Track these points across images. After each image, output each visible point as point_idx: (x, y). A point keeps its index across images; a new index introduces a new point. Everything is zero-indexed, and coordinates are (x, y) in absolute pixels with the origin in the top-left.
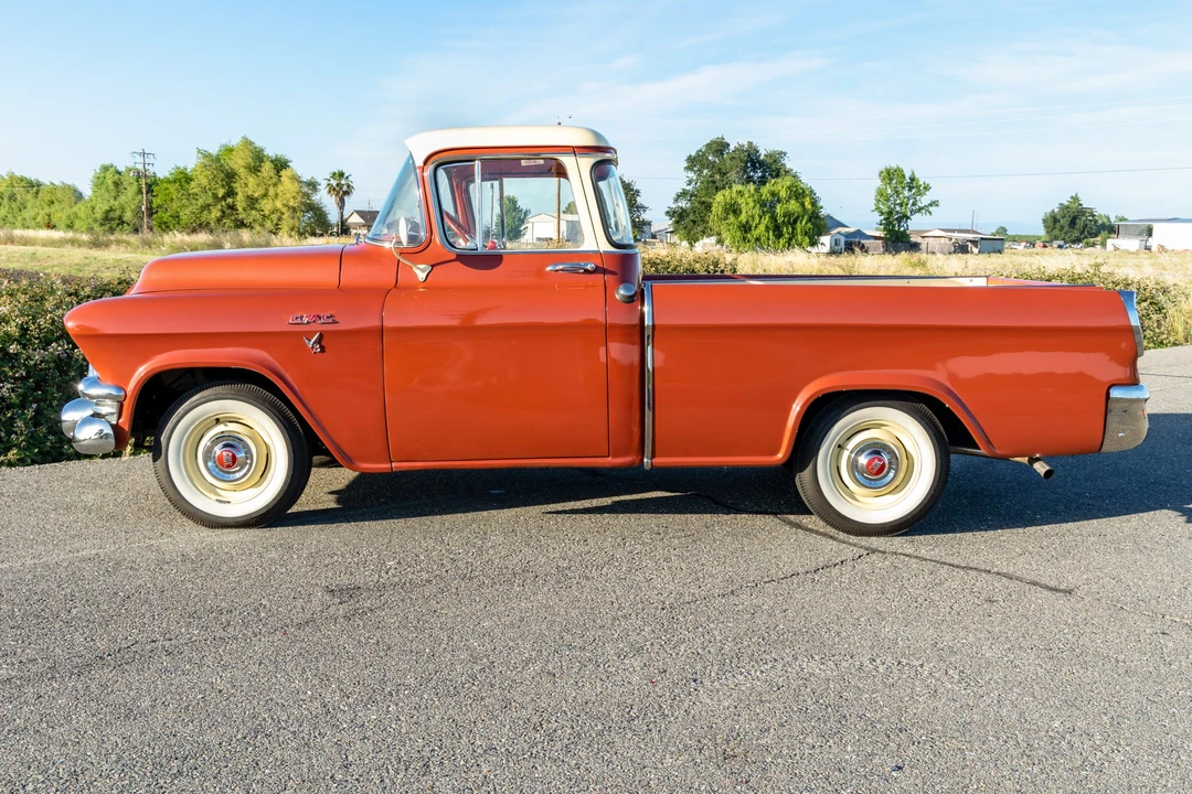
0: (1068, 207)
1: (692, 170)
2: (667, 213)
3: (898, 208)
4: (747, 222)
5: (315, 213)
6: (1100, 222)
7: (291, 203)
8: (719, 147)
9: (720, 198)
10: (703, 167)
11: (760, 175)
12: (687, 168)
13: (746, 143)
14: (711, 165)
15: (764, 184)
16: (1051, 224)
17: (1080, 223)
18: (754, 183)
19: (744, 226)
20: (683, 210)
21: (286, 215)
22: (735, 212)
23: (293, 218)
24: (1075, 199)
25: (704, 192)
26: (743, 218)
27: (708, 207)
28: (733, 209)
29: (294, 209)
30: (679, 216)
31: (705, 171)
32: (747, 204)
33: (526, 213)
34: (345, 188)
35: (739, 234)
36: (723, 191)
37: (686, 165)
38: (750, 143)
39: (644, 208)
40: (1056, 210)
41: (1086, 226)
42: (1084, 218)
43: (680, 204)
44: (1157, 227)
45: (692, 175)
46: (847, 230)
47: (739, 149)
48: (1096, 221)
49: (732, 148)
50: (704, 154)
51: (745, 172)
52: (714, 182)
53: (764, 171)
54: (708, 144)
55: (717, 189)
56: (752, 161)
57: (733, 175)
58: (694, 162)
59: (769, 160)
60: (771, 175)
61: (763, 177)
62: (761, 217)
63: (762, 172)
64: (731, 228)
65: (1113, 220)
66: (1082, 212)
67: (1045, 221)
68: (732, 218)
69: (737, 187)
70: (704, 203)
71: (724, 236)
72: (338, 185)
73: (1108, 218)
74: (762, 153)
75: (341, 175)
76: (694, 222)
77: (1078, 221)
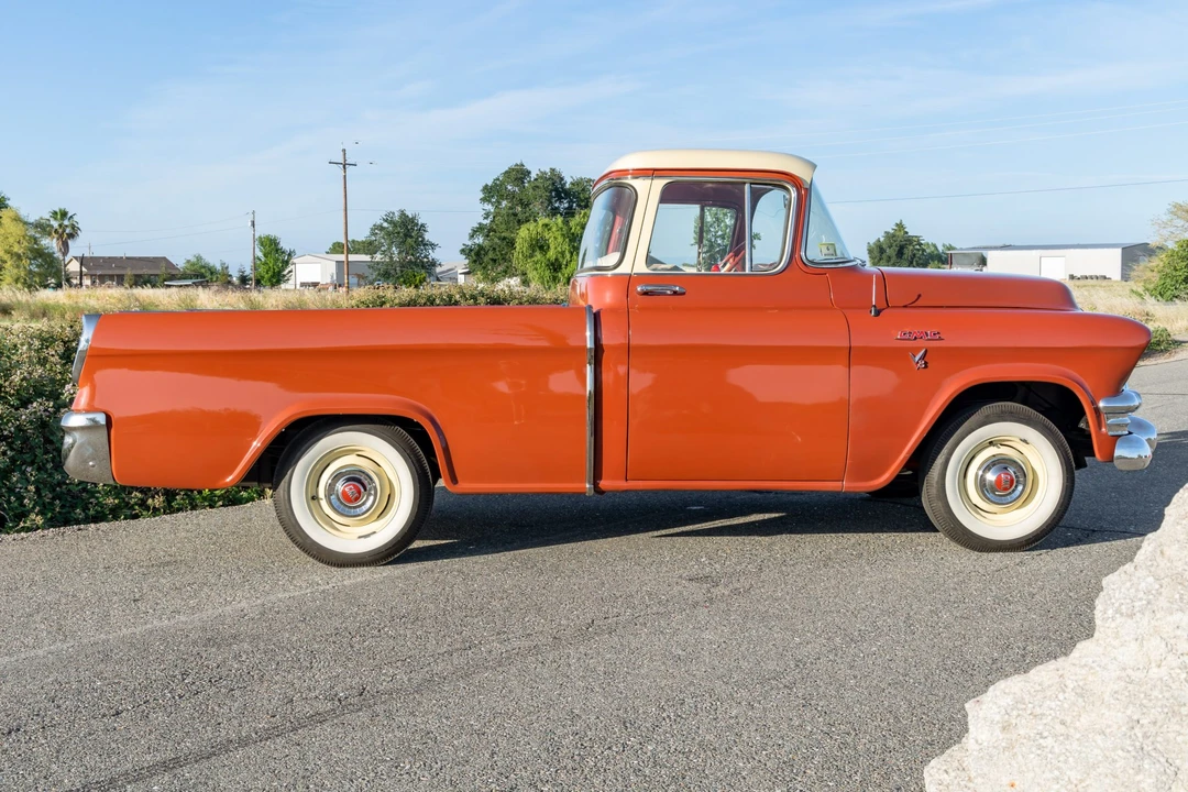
0: (894, 236)
1: (489, 201)
2: (463, 251)
3: (719, 242)
4: (556, 259)
5: (45, 260)
6: (928, 251)
7: (16, 249)
8: (519, 174)
9: (524, 234)
10: (502, 197)
11: (566, 205)
12: (483, 200)
13: (548, 170)
14: (511, 196)
15: (573, 215)
16: (876, 253)
17: (908, 252)
18: (561, 215)
19: (552, 264)
20: (481, 247)
21: (9, 263)
22: (541, 248)
23: (18, 267)
24: (900, 226)
25: (503, 226)
26: (552, 254)
27: (511, 244)
28: (539, 245)
29: (19, 257)
30: (476, 256)
31: (504, 203)
32: (555, 238)
33: (289, 255)
34: (68, 230)
35: (547, 273)
36: (527, 225)
37: (482, 196)
38: (553, 170)
39: (433, 246)
40: (882, 239)
41: (914, 255)
42: (911, 248)
43: (476, 241)
44: (991, 256)
45: (490, 208)
46: (663, 266)
47: (542, 176)
48: (924, 250)
49: (533, 176)
50: (502, 183)
51: (550, 203)
52: (515, 215)
53: (571, 202)
54: (506, 172)
55: (520, 222)
56: (556, 190)
57: (536, 207)
58: (491, 192)
59: (576, 189)
60: (579, 205)
61: (570, 207)
62: (572, 254)
63: (569, 202)
64: (538, 266)
65: (940, 249)
66: (909, 240)
67: (870, 251)
68: (538, 256)
69: (542, 220)
70: (504, 238)
71: (530, 275)
72: (60, 226)
73: (935, 246)
74: (568, 181)
75: (64, 214)
76: (494, 261)
77: (906, 251)
